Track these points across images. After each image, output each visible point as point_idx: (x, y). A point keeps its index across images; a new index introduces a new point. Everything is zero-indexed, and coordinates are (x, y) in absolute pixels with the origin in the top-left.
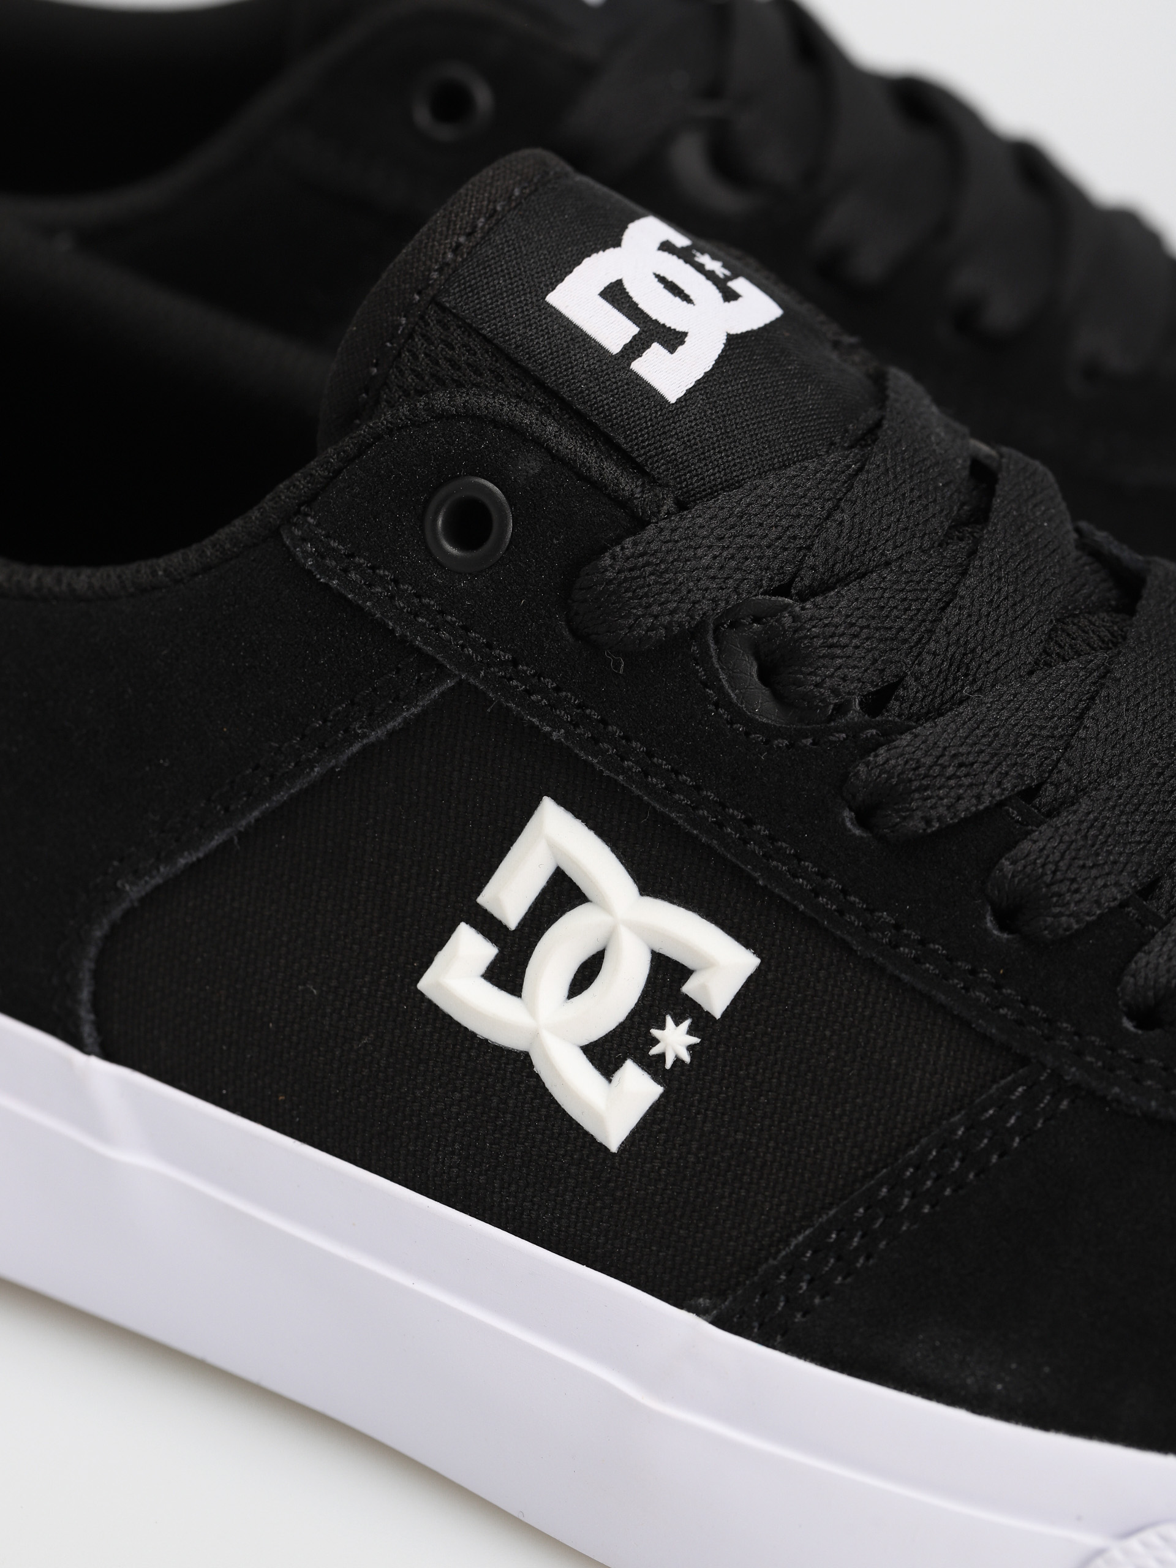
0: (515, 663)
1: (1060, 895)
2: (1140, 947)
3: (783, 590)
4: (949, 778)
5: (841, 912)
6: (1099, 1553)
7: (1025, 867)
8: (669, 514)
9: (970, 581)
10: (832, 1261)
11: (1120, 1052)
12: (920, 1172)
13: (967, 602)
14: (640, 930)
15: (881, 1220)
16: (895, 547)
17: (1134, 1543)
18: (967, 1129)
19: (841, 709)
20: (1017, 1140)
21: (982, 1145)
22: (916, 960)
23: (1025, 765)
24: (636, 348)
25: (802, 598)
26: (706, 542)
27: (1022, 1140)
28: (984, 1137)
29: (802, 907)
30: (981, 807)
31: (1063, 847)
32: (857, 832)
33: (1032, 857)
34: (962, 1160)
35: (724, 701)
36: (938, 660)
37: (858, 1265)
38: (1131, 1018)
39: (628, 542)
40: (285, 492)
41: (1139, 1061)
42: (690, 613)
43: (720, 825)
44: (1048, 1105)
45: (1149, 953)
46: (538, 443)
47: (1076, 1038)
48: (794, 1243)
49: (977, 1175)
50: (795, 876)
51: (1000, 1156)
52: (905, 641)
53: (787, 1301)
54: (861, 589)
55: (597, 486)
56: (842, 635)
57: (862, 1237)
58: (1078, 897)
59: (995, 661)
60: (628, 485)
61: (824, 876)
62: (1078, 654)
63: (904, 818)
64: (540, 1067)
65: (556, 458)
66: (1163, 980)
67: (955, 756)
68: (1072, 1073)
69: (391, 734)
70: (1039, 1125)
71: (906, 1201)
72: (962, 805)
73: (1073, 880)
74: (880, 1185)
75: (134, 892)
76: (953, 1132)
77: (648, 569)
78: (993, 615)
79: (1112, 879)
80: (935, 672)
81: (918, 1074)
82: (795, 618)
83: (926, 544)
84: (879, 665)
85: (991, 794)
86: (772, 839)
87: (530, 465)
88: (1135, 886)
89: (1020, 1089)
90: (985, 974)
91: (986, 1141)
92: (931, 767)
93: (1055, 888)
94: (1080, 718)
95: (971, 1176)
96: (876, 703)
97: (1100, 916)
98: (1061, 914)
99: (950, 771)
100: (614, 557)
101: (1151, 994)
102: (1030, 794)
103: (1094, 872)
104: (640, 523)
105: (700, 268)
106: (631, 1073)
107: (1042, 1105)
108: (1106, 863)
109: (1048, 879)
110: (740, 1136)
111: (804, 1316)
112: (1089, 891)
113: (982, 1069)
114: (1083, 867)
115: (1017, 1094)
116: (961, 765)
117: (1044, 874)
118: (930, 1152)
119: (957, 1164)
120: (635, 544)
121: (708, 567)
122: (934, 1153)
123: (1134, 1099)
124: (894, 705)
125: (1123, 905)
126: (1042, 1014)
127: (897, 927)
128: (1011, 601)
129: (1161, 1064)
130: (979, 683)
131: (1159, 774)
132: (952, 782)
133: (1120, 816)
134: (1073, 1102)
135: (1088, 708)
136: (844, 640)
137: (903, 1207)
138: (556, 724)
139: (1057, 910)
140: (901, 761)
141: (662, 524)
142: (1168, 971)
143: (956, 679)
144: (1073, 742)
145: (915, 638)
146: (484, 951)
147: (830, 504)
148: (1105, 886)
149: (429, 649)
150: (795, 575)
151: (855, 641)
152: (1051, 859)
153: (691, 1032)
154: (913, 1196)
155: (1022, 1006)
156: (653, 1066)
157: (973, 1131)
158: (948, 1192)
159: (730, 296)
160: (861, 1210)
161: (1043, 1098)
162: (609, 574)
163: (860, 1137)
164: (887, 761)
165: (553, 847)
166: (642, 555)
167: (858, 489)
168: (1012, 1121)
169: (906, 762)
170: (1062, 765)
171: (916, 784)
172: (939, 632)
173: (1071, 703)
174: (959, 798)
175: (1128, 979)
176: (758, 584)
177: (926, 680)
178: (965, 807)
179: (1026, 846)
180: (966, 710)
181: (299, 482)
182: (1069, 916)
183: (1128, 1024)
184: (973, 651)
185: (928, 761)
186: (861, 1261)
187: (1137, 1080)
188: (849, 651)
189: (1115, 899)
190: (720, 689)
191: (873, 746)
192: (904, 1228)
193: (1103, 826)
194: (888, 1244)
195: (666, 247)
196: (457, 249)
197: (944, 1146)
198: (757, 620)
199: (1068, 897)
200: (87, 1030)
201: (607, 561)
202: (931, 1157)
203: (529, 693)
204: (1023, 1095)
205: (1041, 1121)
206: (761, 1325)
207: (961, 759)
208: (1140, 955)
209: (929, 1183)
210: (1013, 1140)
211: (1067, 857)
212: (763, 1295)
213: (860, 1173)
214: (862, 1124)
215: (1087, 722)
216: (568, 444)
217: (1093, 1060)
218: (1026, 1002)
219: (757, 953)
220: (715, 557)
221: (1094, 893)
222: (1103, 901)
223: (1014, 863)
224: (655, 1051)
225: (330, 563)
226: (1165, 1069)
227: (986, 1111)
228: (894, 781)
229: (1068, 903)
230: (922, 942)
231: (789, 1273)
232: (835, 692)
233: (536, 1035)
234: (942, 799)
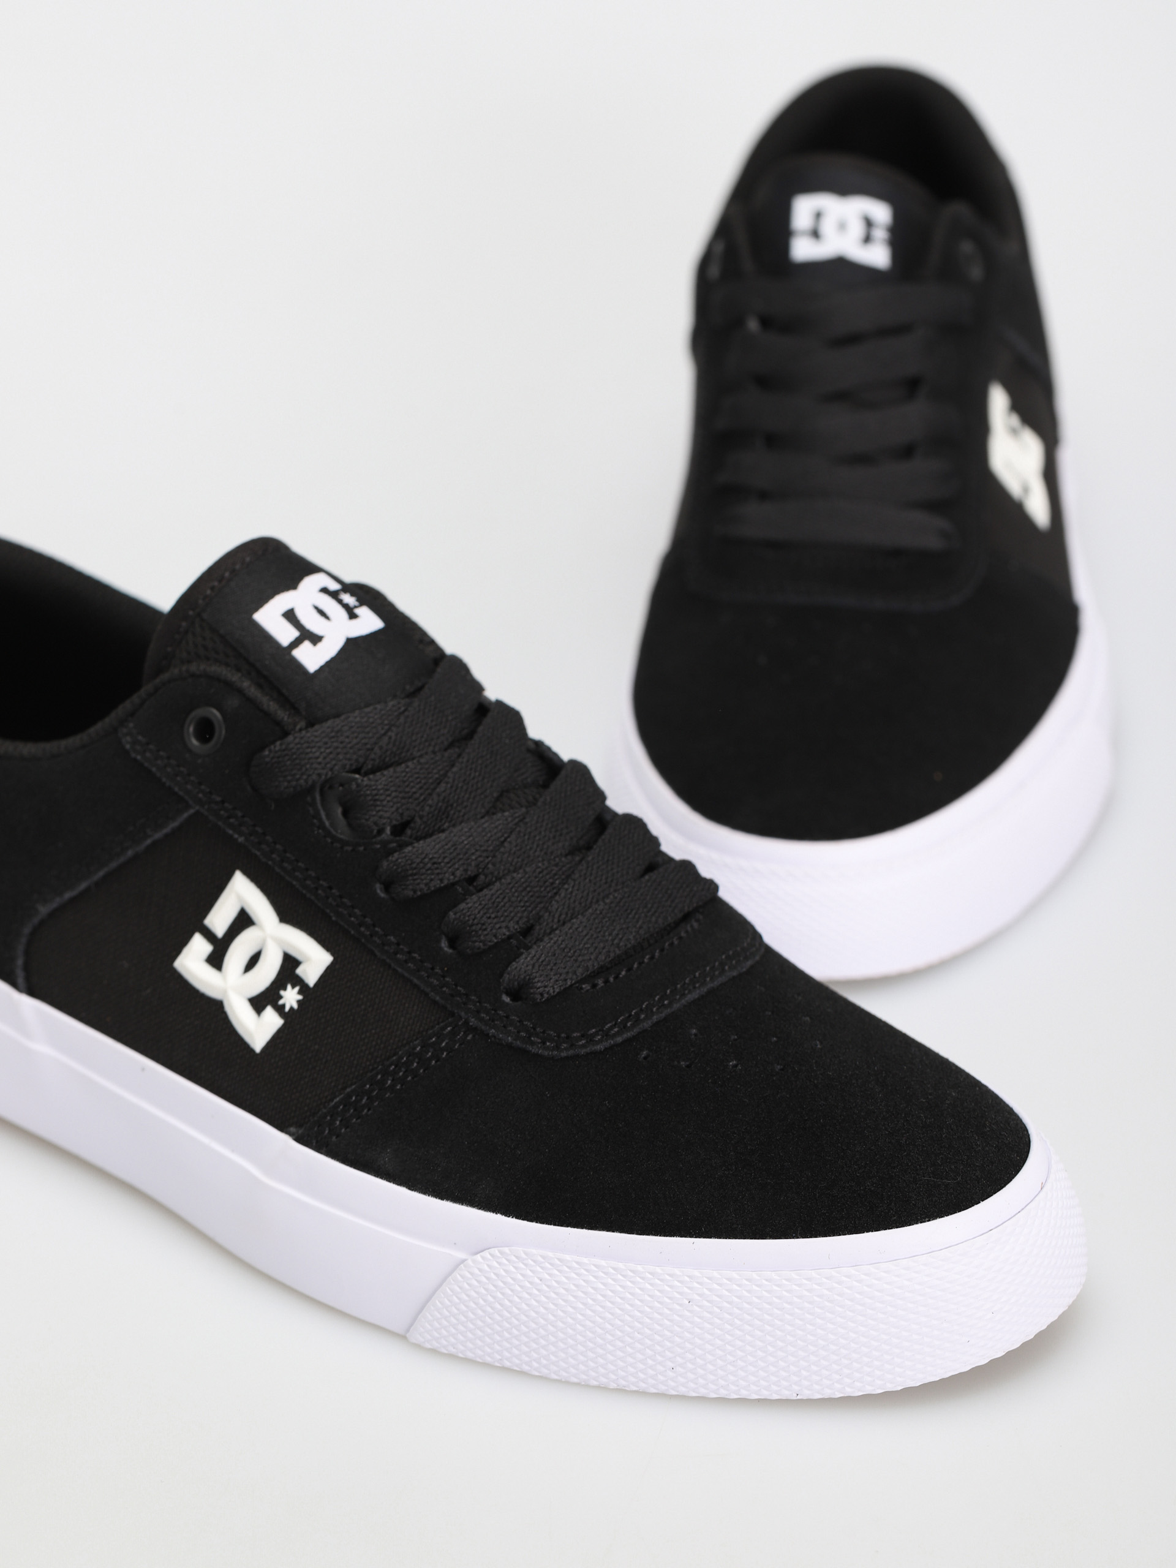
0: (223, 802)
1: (476, 932)
2: (514, 960)
3: (357, 771)
4: (427, 870)
5: (371, 936)
6: (463, 1261)
7: (460, 916)
8: (301, 730)
9: (455, 769)
10: (352, 1111)
11: (498, 1012)
12: (397, 1068)
13: (451, 780)
14: (279, 941)
15: (377, 1091)
16: (419, 750)
17: (478, 1257)
18: (422, 1047)
19: (381, 831)
20: (445, 1054)
21: (428, 1056)
22: (406, 961)
23: (470, 864)
24: (296, 643)
25: (366, 774)
26: (318, 744)
27: (447, 1054)
28: (429, 1052)
29: (352, 932)
30: (442, 885)
31: (480, 907)
32: (382, 895)
33: (464, 911)
34: (418, 1063)
35: (322, 826)
36: (432, 809)
37: (364, 1113)
38: (508, 994)
39: (278, 743)
40: (121, 711)
41: (507, 1017)
42: (306, 781)
43: (317, 889)
44: (461, 1037)
45: (518, 962)
46: (240, 691)
47: (478, 1004)
48: (335, 1101)
49: (424, 1071)
50: (350, 916)
51: (436, 1062)
52: (416, 799)
53: (330, 1130)
54: (395, 772)
55: (267, 714)
56: (381, 795)
57: (367, 1099)
58: (485, 932)
59: (463, 811)
60: (283, 715)
61: (365, 917)
62: (512, 807)
63: (403, 889)
64: (227, 1008)
65: (249, 700)
66: (522, 977)
67: (431, 859)
68: (473, 1021)
69: (167, 836)
70: (456, 1047)
71: (389, 1082)
72: (432, 884)
73: (483, 924)
74: (377, 1074)
75: (44, 910)
76: (415, 1048)
77: (287, 758)
78: (465, 788)
79: (504, 924)
80: (430, 815)
81: (402, 1019)
82: (358, 785)
83: (437, 749)
84: (400, 811)
85: (448, 878)
86: (341, 897)
87: (233, 702)
88: (517, 929)
89: (449, 1029)
90: (437, 970)
91: (430, 1054)
92: (418, 864)
93: (474, 928)
94: (503, 842)
95: (421, 1071)
96: (399, 829)
97: (496, 943)
98: (476, 941)
99: (429, 865)
100: (270, 751)
101: (516, 983)
102: (471, 880)
103: (495, 921)
104: (286, 734)
105: (340, 602)
106: (269, 1012)
107: (459, 1037)
108: (502, 916)
109: (470, 922)
110: (317, 1047)
111: (336, 1138)
112: (491, 930)
113: (433, 1018)
114: (489, 918)
115: (447, 1031)
116: (434, 863)
117: (469, 920)
118: (403, 1058)
119: (415, 1064)
120: (281, 745)
121: (317, 758)
122: (405, 1059)
123: (501, 1036)
124: (409, 832)
125: (509, 938)
126: (463, 991)
127: (398, 944)
128: (476, 780)
129: (518, 1019)
130: (453, 822)
131: (540, 873)
132: (429, 872)
133: (515, 893)
134: (474, 1036)
135: (509, 837)
136: (382, 797)
137: (387, 1085)
138: (241, 834)
139: (475, 939)
140: (404, 860)
141: (297, 735)
142: (525, 972)
143: (441, 820)
144: (497, 854)
145: (422, 798)
146: (206, 948)
147: (386, 727)
148: (500, 928)
149: (181, 793)
150: (364, 763)
151: (389, 798)
152: (473, 913)
153: (299, 993)
154: (393, 1080)
155: (454, 987)
156: (280, 1009)
157: (424, 1049)
158: (409, 1078)
159: (352, 616)
160: (368, 1086)
161: (460, 1033)
162: (267, 760)
163: (372, 1050)
164: (397, 860)
165: (240, 898)
166: (284, 750)
167: (402, 720)
168: (443, 1044)
169: (407, 861)
170: (490, 866)
171: (410, 872)
172: (435, 796)
173: (500, 834)
174: (432, 880)
175: (506, 976)
176: (344, 766)
177: (425, 819)
178: (436, 884)
179: (462, 906)
180: (442, 836)
181: (128, 705)
182: (480, 942)
183: (506, 999)
184: (452, 805)
185: (418, 860)
186: (365, 1111)
187: (504, 1027)
188: (385, 803)
189: (504, 934)
190: (320, 820)
191: (391, 852)
192: (387, 1096)
193: (504, 898)
194: (378, 1104)
195: (324, 590)
196: (212, 588)
197: (409, 1056)
198: (342, 785)
199: (480, 932)
200: (20, 980)
201: (267, 753)
202: (403, 1061)
203: (229, 817)
204: (450, 1032)
205: (457, 1045)
206: (317, 1142)
207: (435, 860)
208: (514, 963)
209: (401, 1074)
210: (443, 1054)
211: (482, 913)
212: (319, 1127)
213: (371, 1068)
214: (374, 1043)
215: (506, 844)
216: (253, 691)
217: (485, 1016)
218: (456, 985)
219: (333, 954)
220: (321, 753)
221: (494, 931)
222: (498, 935)
223: (455, 914)
224: (281, 1002)
225: (138, 748)
226: (519, 1022)
227: (432, 1039)
228: (399, 870)
229: (480, 936)
230: (409, 952)
231: (331, 1116)
232: (375, 823)
233: (225, 992)
234: (422, 880)
